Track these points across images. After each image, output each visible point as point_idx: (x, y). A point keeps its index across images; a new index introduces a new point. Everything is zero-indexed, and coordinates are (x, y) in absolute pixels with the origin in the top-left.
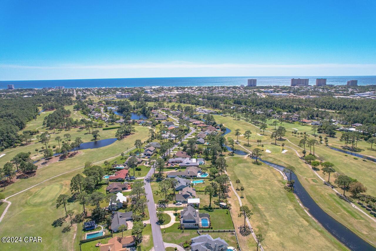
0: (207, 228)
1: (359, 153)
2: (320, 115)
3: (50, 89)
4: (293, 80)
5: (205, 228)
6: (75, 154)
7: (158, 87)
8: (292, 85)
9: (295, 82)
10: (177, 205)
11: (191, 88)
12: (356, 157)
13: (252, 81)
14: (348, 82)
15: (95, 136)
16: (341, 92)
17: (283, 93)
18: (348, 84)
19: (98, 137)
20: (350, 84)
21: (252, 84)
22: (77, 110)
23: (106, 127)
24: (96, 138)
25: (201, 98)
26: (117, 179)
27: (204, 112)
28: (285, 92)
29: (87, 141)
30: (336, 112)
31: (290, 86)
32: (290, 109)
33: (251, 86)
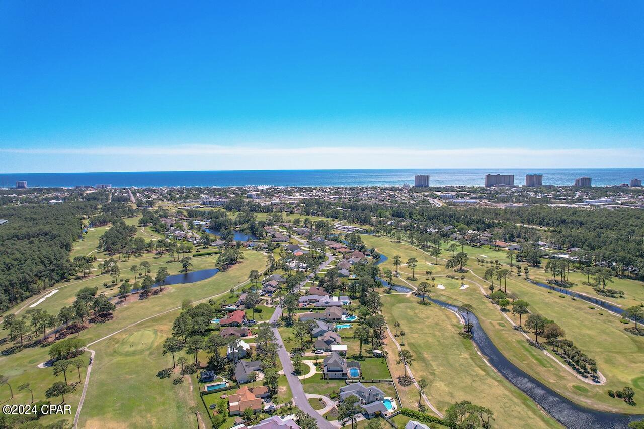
0: (358, 379)
1: (570, 290)
2: (522, 235)
3: (87, 188)
4: (488, 177)
5: (355, 379)
6: (161, 290)
7: (267, 187)
8: (487, 186)
9: (492, 180)
10: (317, 353)
11: (322, 190)
12: (564, 295)
13: (422, 179)
14: (577, 181)
15: (185, 266)
16: (564, 198)
17: (472, 198)
18: (576, 184)
19: (189, 267)
20: (580, 185)
21: (422, 184)
22: (144, 226)
23: (197, 251)
24: (186, 268)
25: (339, 207)
26: (231, 323)
27: (346, 230)
28: (475, 198)
29: (173, 273)
30: (549, 229)
31: (483, 186)
32: (478, 225)
33: (421, 186)
